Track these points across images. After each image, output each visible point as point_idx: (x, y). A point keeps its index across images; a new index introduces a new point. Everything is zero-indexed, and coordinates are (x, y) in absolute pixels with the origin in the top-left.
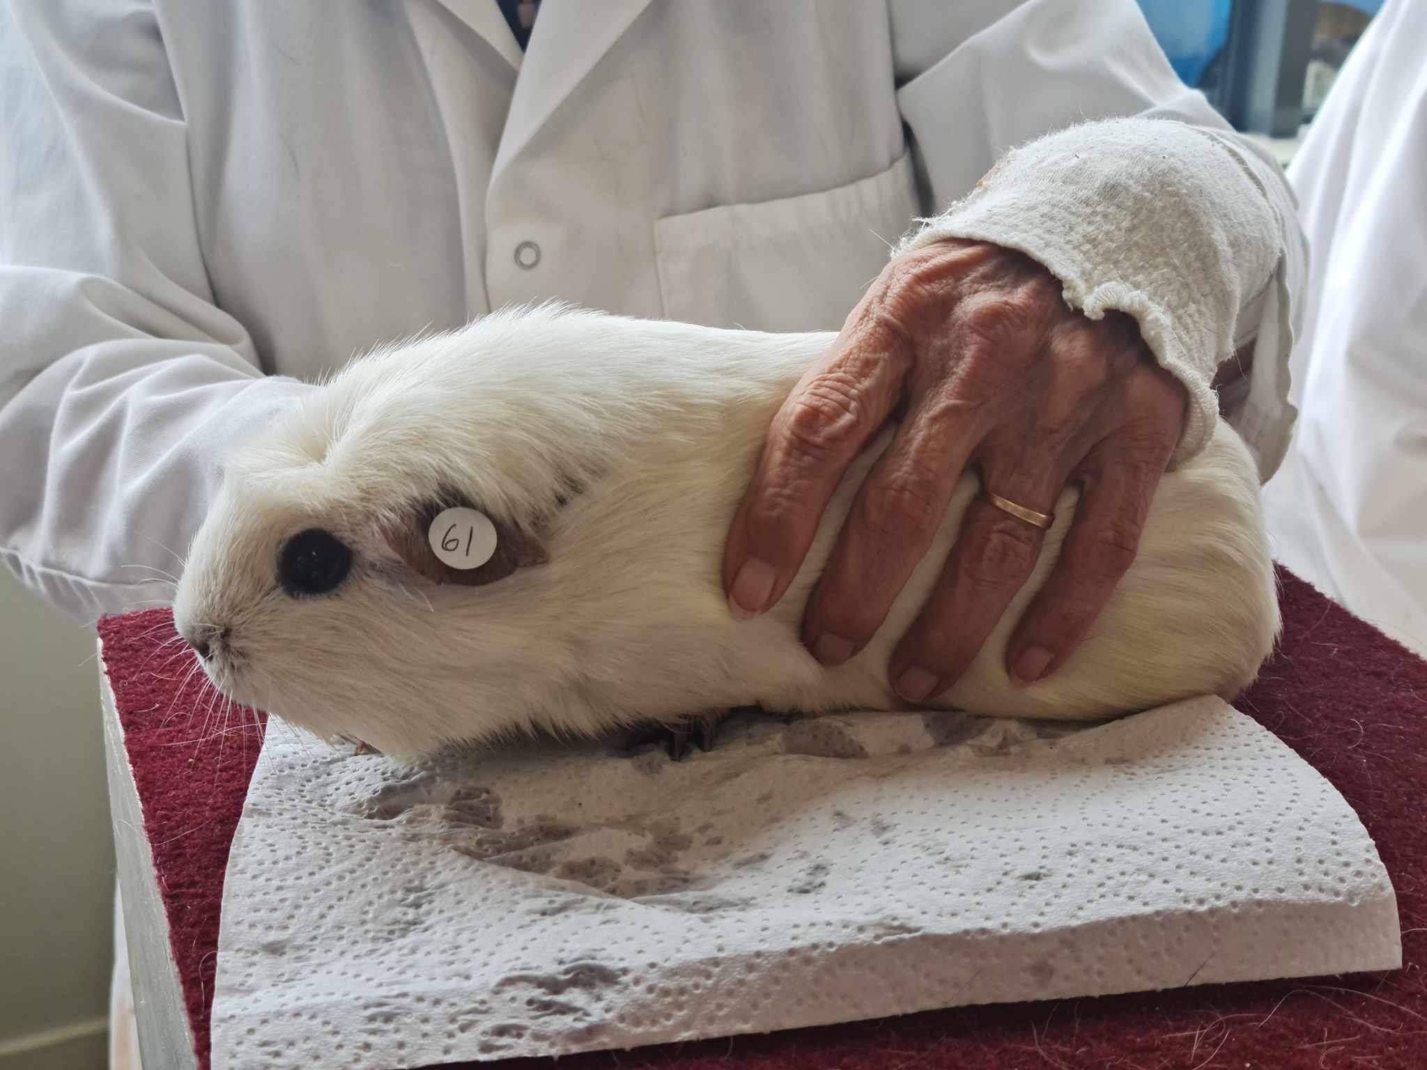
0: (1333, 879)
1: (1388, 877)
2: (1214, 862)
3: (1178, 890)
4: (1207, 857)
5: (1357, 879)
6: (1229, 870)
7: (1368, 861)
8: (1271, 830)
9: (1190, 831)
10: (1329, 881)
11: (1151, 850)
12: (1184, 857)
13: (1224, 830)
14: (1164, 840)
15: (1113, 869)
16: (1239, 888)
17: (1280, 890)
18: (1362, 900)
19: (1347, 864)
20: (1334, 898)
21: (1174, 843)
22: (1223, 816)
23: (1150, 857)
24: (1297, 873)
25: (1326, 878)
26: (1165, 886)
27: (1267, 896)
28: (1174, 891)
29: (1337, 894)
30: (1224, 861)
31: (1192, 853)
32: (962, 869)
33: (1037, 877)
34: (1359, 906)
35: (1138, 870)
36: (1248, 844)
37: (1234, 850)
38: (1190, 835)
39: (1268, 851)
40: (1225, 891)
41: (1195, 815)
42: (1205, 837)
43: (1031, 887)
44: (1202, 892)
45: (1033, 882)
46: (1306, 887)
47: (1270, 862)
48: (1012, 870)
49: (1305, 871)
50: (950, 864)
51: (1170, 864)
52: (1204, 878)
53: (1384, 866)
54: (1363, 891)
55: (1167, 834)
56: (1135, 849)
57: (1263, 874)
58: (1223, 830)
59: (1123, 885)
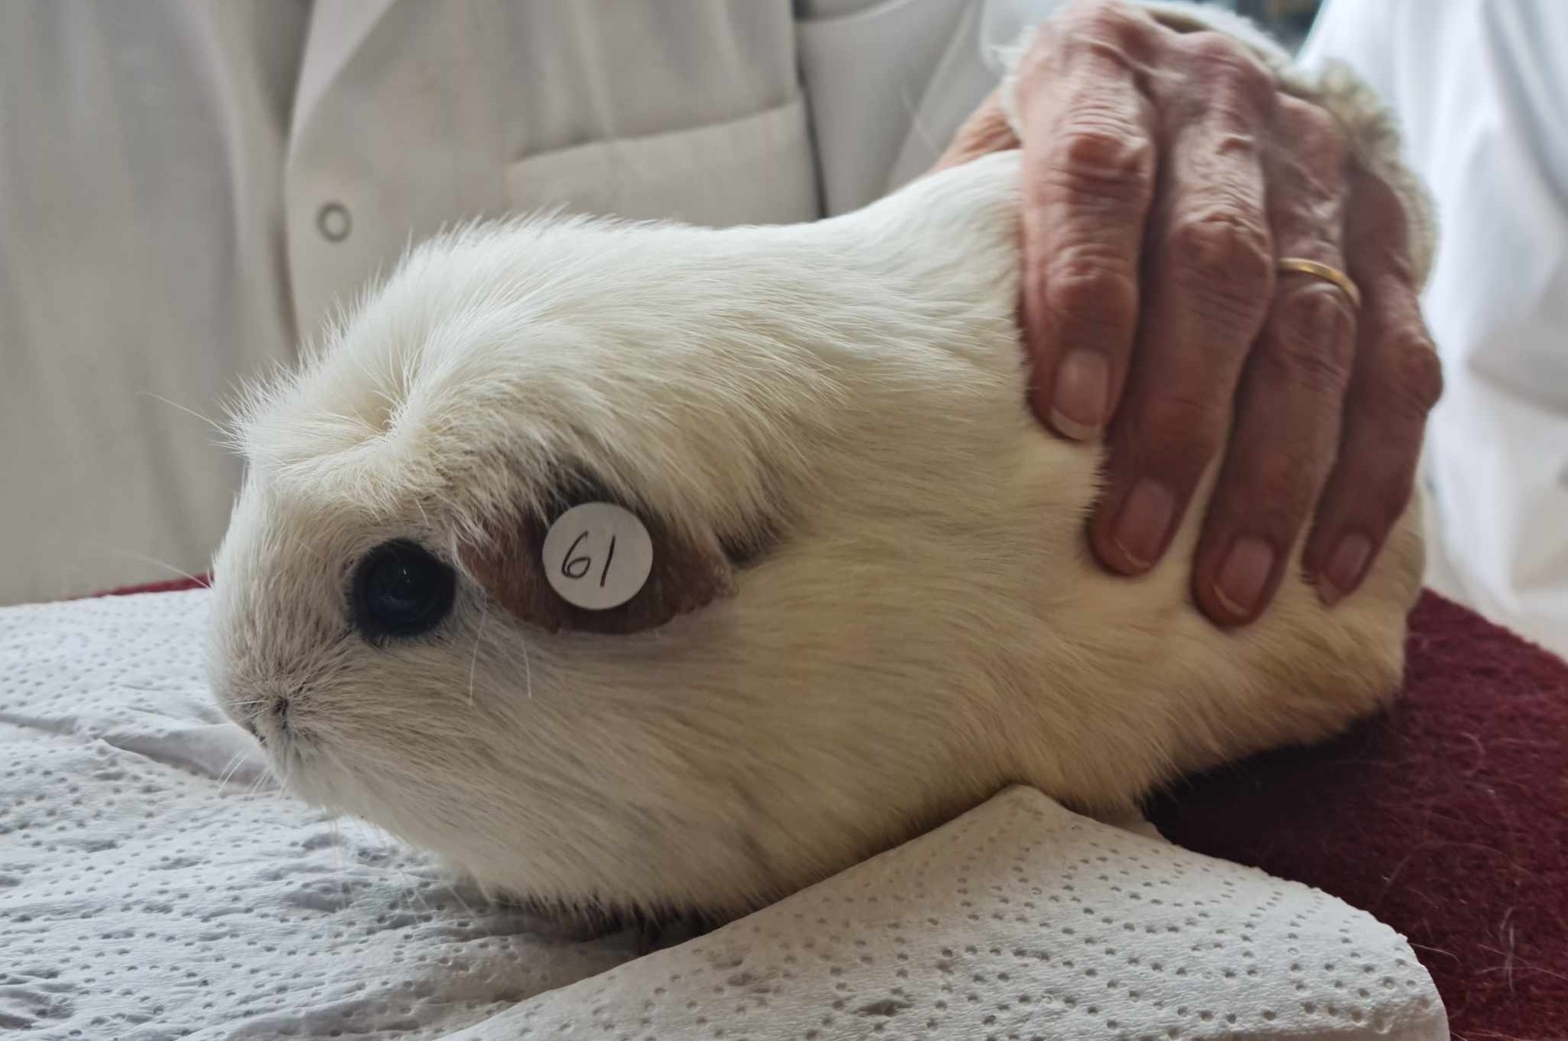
0: (1350, 992)
1: (1433, 985)
2: (1167, 976)
3: (1112, 1024)
4: (1156, 967)
5: (1387, 991)
6: (1190, 987)
7: (1401, 962)
8: (1249, 925)
9: (1129, 927)
10: (1344, 996)
11: (1068, 957)
12: (1120, 968)
13: (1180, 924)
14: (1089, 941)
15: (1008, 991)
16: (1206, 1015)
17: (1269, 1015)
18: (1395, 1023)
19: (1368, 969)
20: (1353, 1022)
21: (1103, 947)
22: (1176, 905)
23: (1066, 969)
24: (1293, 987)
25: (1338, 991)
26: (1091, 1018)
27: (1248, 1026)
28: (1105, 1025)
29: (1357, 1015)
30: (1181, 971)
31: (1133, 961)
32: (769, 996)
33: (888, 1009)
34: (1393, 1033)
35: (1050, 992)
36: (1218, 945)
37: (1196, 954)
38: (1127, 933)
39: (1247, 954)
40: (1184, 1021)
41: (1134, 902)
42: (1150, 936)
43: (879, 1027)
44: (1149, 1024)
45: (883, 1018)
46: (1309, 1007)
47: (1251, 972)
48: (849, 999)
49: (1306, 982)
50: (751, 985)
51: (1100, 981)
52: (1152, 1001)
53: (1426, 970)
54: (1396, 1008)
55: (1094, 933)
56: (1044, 956)
57: (1242, 990)
58: (1176, 924)
59: (1025, 1019)
